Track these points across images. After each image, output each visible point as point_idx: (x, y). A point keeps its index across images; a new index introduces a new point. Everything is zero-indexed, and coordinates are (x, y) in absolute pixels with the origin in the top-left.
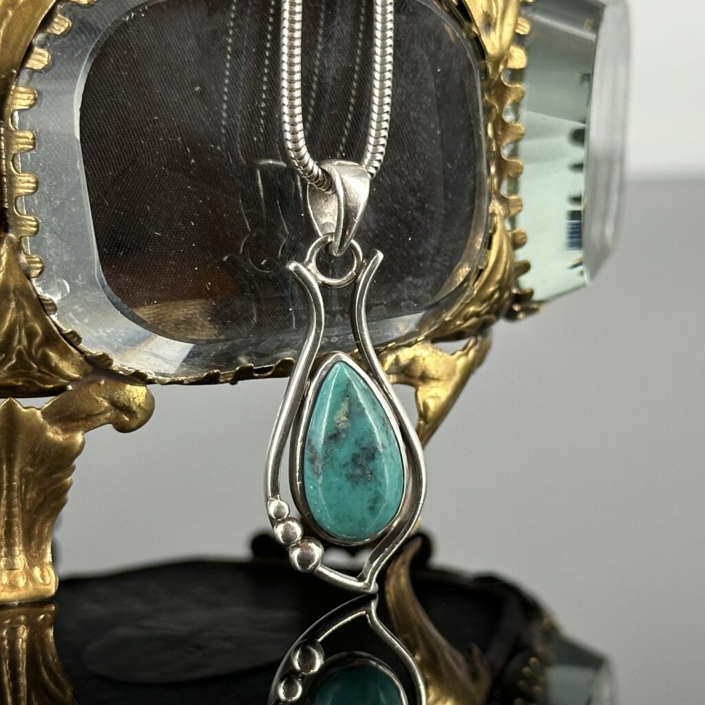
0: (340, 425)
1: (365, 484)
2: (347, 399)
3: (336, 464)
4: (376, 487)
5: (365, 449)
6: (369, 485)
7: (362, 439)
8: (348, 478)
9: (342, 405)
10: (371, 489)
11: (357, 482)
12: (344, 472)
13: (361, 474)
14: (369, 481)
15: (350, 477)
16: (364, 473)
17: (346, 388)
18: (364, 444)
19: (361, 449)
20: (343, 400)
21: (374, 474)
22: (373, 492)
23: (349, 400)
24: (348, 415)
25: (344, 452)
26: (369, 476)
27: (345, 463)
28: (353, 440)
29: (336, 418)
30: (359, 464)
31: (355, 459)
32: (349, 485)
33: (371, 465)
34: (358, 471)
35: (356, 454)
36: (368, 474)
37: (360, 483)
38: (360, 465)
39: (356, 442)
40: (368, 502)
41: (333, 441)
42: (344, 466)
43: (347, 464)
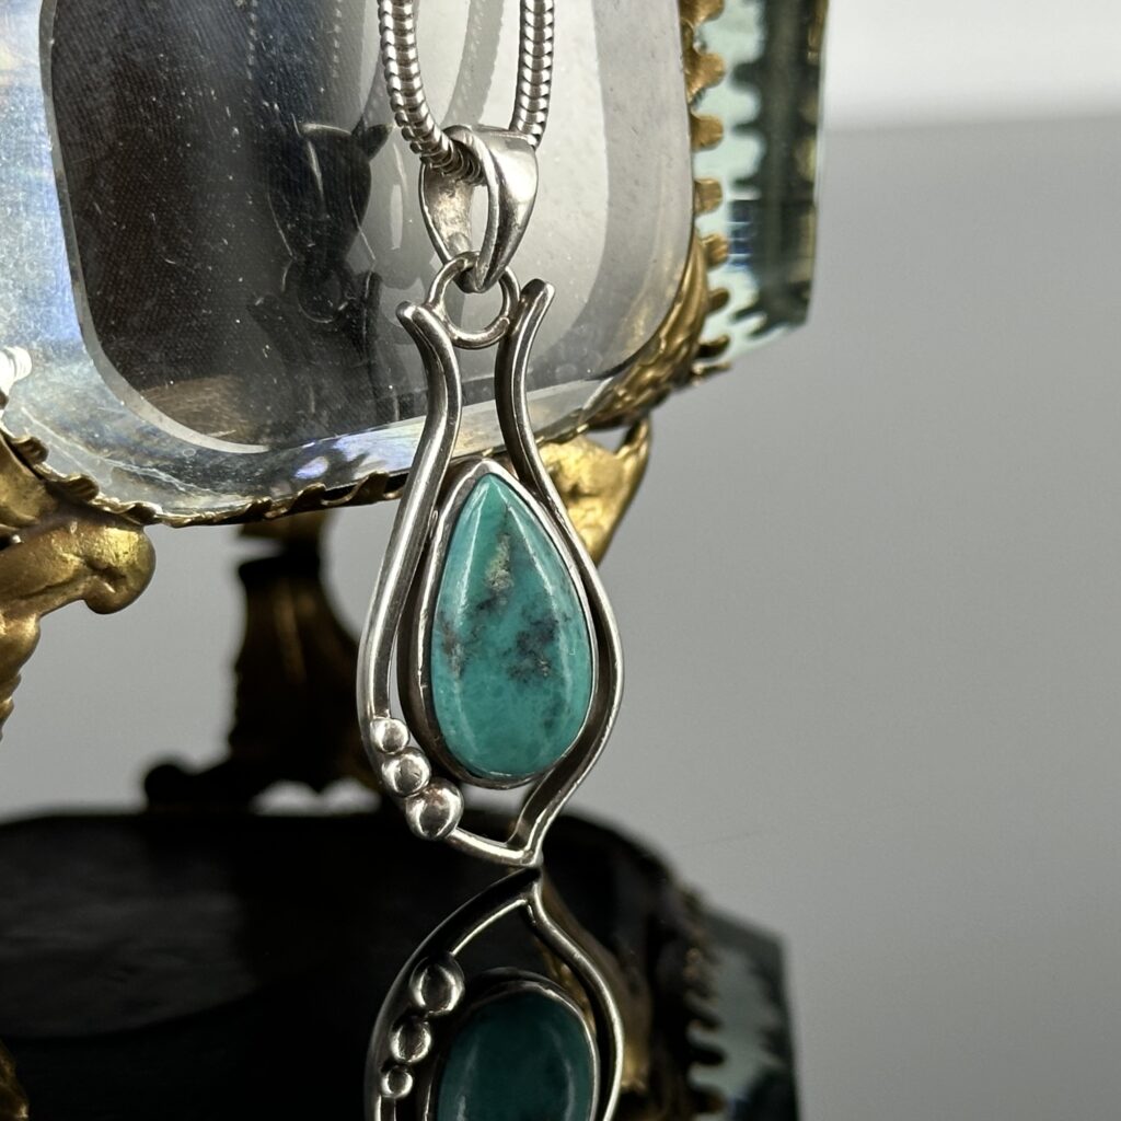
0: (496, 584)
1: (539, 684)
2: (506, 538)
3: (491, 652)
4: (555, 687)
5: (538, 623)
6: (546, 685)
7: (534, 606)
8: (512, 676)
9: (499, 549)
10: (547, 692)
11: (525, 681)
12: (505, 666)
13: (531, 666)
14: (545, 678)
15: (515, 673)
16: (537, 663)
17: (503, 519)
18: (537, 615)
19: (532, 624)
20: (500, 541)
21: (554, 665)
22: (551, 696)
23: (510, 540)
24: (508, 566)
25: (505, 631)
26: (545, 669)
27: (506, 649)
28: (518, 609)
29: (488, 573)
30: (529, 649)
31: (522, 642)
32: (512, 686)
33: (548, 652)
34: (527, 663)
35: (523, 633)
36: (543, 666)
37: (531, 682)
38: (531, 652)
39: (524, 613)
40: (544, 712)
41: (485, 612)
42: (505, 654)
43: (510, 650)
